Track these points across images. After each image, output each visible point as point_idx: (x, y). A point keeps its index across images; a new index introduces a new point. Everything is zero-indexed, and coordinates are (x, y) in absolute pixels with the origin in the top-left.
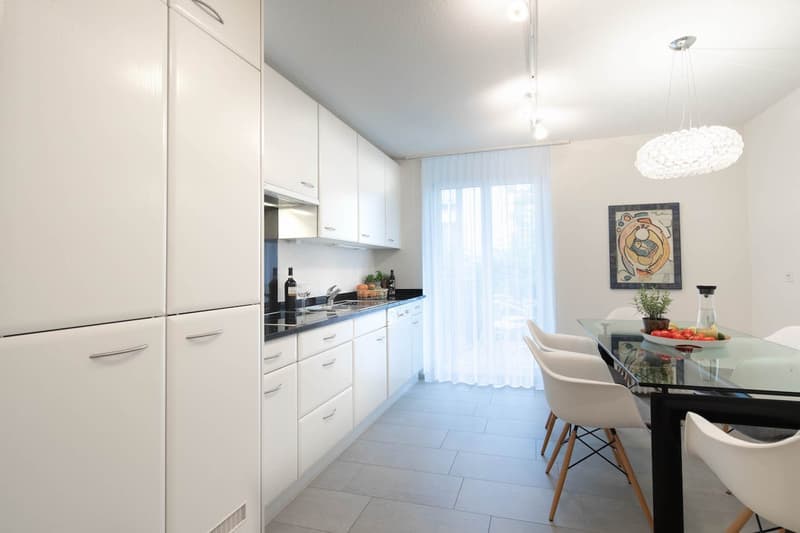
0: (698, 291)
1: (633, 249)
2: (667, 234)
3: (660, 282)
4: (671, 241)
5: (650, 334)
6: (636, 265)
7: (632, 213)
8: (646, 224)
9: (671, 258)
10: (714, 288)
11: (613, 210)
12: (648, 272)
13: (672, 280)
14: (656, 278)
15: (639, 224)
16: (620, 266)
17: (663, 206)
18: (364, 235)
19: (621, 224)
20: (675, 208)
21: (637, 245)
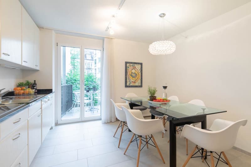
0: (163, 88)
1: (131, 75)
2: (139, 72)
3: (137, 85)
4: (140, 73)
5: (152, 101)
6: (132, 80)
7: (131, 65)
8: (134, 68)
9: (140, 78)
10: (167, 87)
11: (126, 63)
12: (135, 82)
13: (140, 85)
14: (137, 84)
15: (133, 68)
16: (128, 80)
17: (139, 63)
18: (24, 61)
19: (128, 68)
20: (141, 64)
21: (132, 74)
